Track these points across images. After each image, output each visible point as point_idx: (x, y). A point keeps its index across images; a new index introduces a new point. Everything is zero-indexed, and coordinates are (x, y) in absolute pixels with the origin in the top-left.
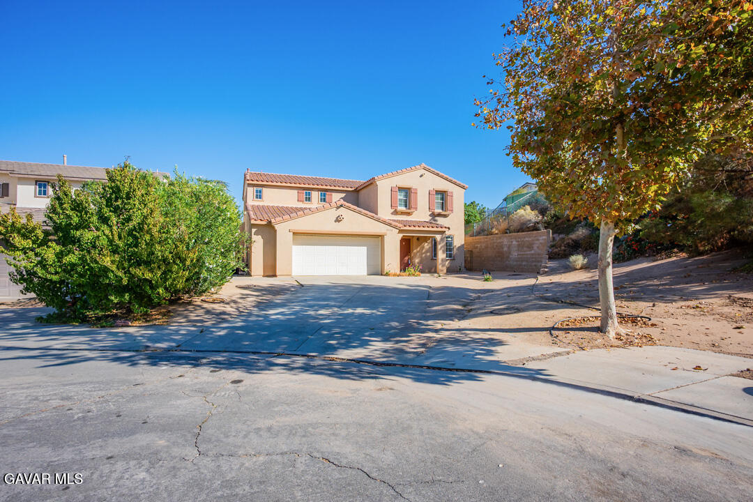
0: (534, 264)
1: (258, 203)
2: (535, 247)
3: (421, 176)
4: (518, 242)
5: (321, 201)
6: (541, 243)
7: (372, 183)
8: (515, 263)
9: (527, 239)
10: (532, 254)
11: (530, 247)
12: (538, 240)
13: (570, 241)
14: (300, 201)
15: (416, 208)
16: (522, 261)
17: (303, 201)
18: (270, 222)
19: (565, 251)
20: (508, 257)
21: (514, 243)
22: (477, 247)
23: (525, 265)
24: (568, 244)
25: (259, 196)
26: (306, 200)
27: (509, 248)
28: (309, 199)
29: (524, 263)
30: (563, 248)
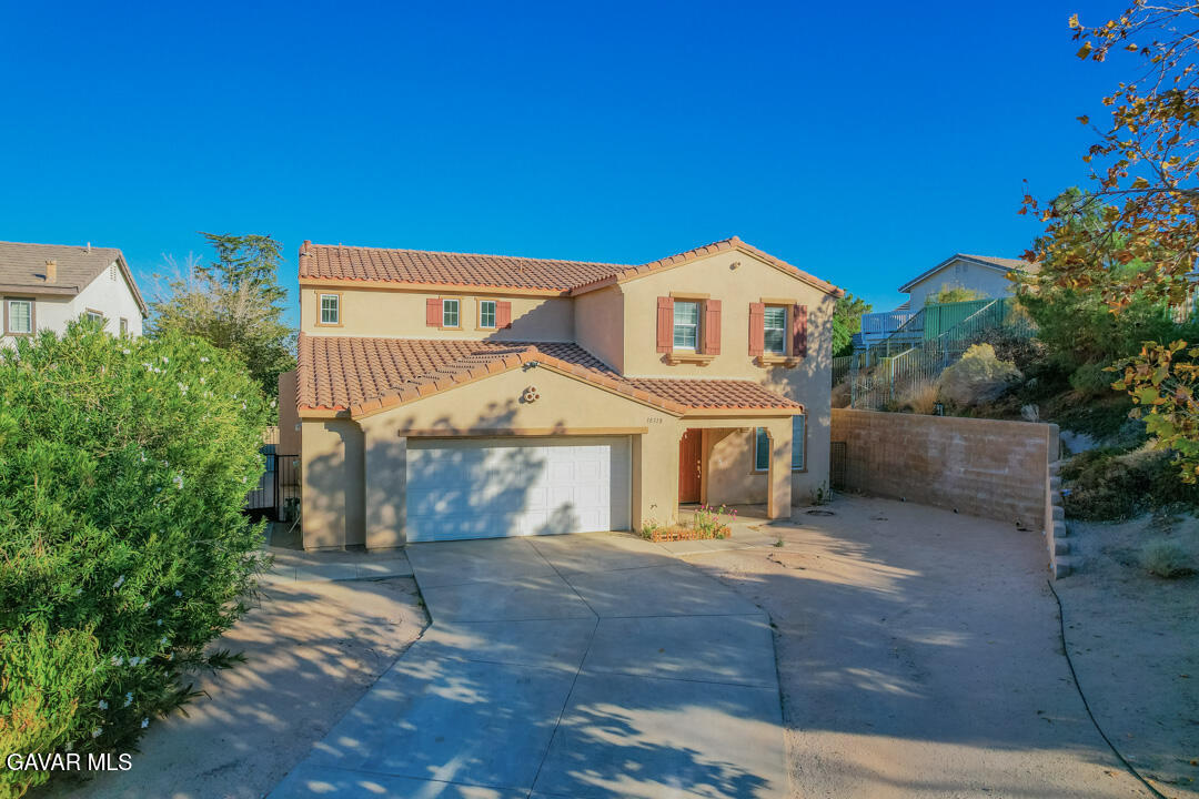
0: (1008, 501)
1: (329, 332)
2: (1014, 459)
3: (733, 267)
4: (966, 439)
5: (484, 323)
6: (1028, 454)
7: (608, 287)
8: (957, 491)
9: (992, 437)
10: (1006, 478)
11: (1000, 458)
12: (1023, 445)
13: (1123, 473)
14: (432, 325)
15: (717, 351)
16: (978, 490)
17: (439, 325)
18: (349, 411)
19: (1109, 498)
20: (939, 474)
21: (957, 441)
22: (858, 437)
23: (984, 501)
24: (1117, 480)
25: (330, 312)
26: (447, 322)
27: (943, 450)
28: (453, 319)
29: (981, 495)
30: (1103, 491)
